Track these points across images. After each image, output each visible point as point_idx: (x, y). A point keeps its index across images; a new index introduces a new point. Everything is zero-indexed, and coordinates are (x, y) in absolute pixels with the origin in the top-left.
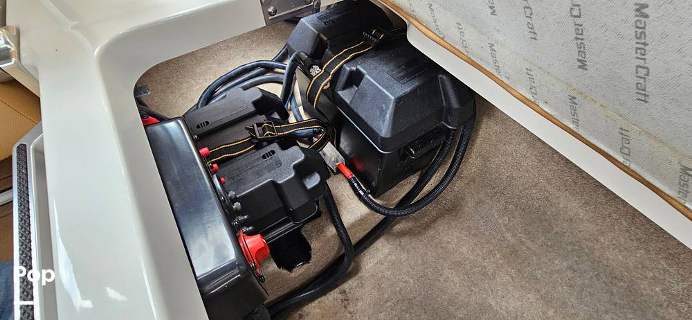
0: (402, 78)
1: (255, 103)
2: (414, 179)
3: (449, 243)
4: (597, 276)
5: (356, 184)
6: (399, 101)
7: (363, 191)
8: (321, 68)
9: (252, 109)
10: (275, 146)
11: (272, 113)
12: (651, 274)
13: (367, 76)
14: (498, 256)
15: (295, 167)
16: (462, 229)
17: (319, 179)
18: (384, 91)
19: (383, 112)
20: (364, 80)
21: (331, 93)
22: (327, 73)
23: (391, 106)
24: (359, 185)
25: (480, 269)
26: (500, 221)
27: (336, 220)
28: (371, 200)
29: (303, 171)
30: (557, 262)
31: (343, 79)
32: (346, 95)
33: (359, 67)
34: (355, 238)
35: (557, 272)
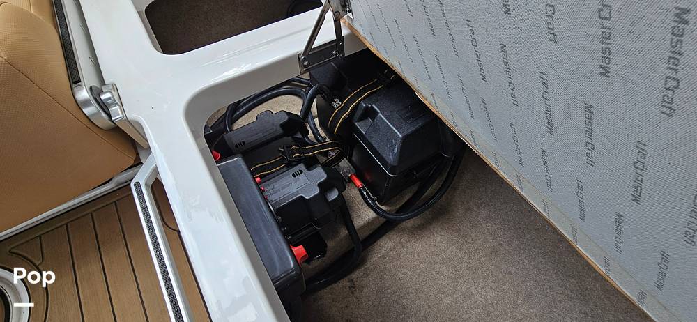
0: (408, 118)
1: (283, 125)
2: (414, 189)
3: (442, 242)
4: (556, 273)
5: (365, 193)
6: (405, 138)
7: (371, 199)
8: (342, 101)
9: (280, 131)
10: (302, 167)
11: (295, 133)
12: (594, 275)
13: (380, 114)
14: (482, 254)
15: (320, 185)
16: (453, 231)
17: (337, 194)
18: (394, 129)
19: (392, 146)
20: (377, 118)
21: (349, 122)
22: (346, 107)
23: (399, 142)
24: (367, 194)
25: (466, 264)
26: (484, 226)
27: (348, 223)
28: (378, 207)
29: (324, 187)
30: (527, 262)
31: (359, 113)
32: (361, 127)
33: (373, 105)
34: (362, 236)
35: (526, 269)
